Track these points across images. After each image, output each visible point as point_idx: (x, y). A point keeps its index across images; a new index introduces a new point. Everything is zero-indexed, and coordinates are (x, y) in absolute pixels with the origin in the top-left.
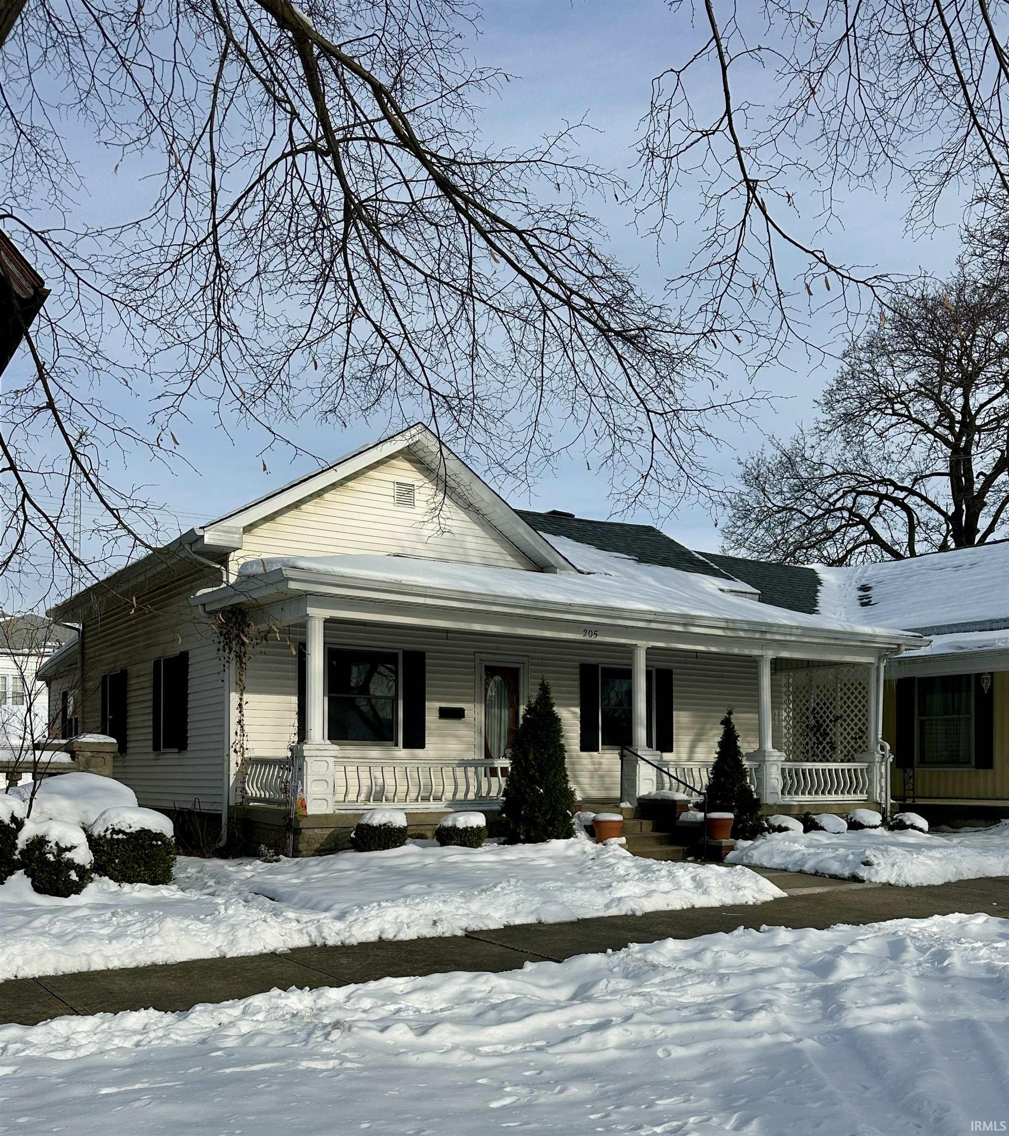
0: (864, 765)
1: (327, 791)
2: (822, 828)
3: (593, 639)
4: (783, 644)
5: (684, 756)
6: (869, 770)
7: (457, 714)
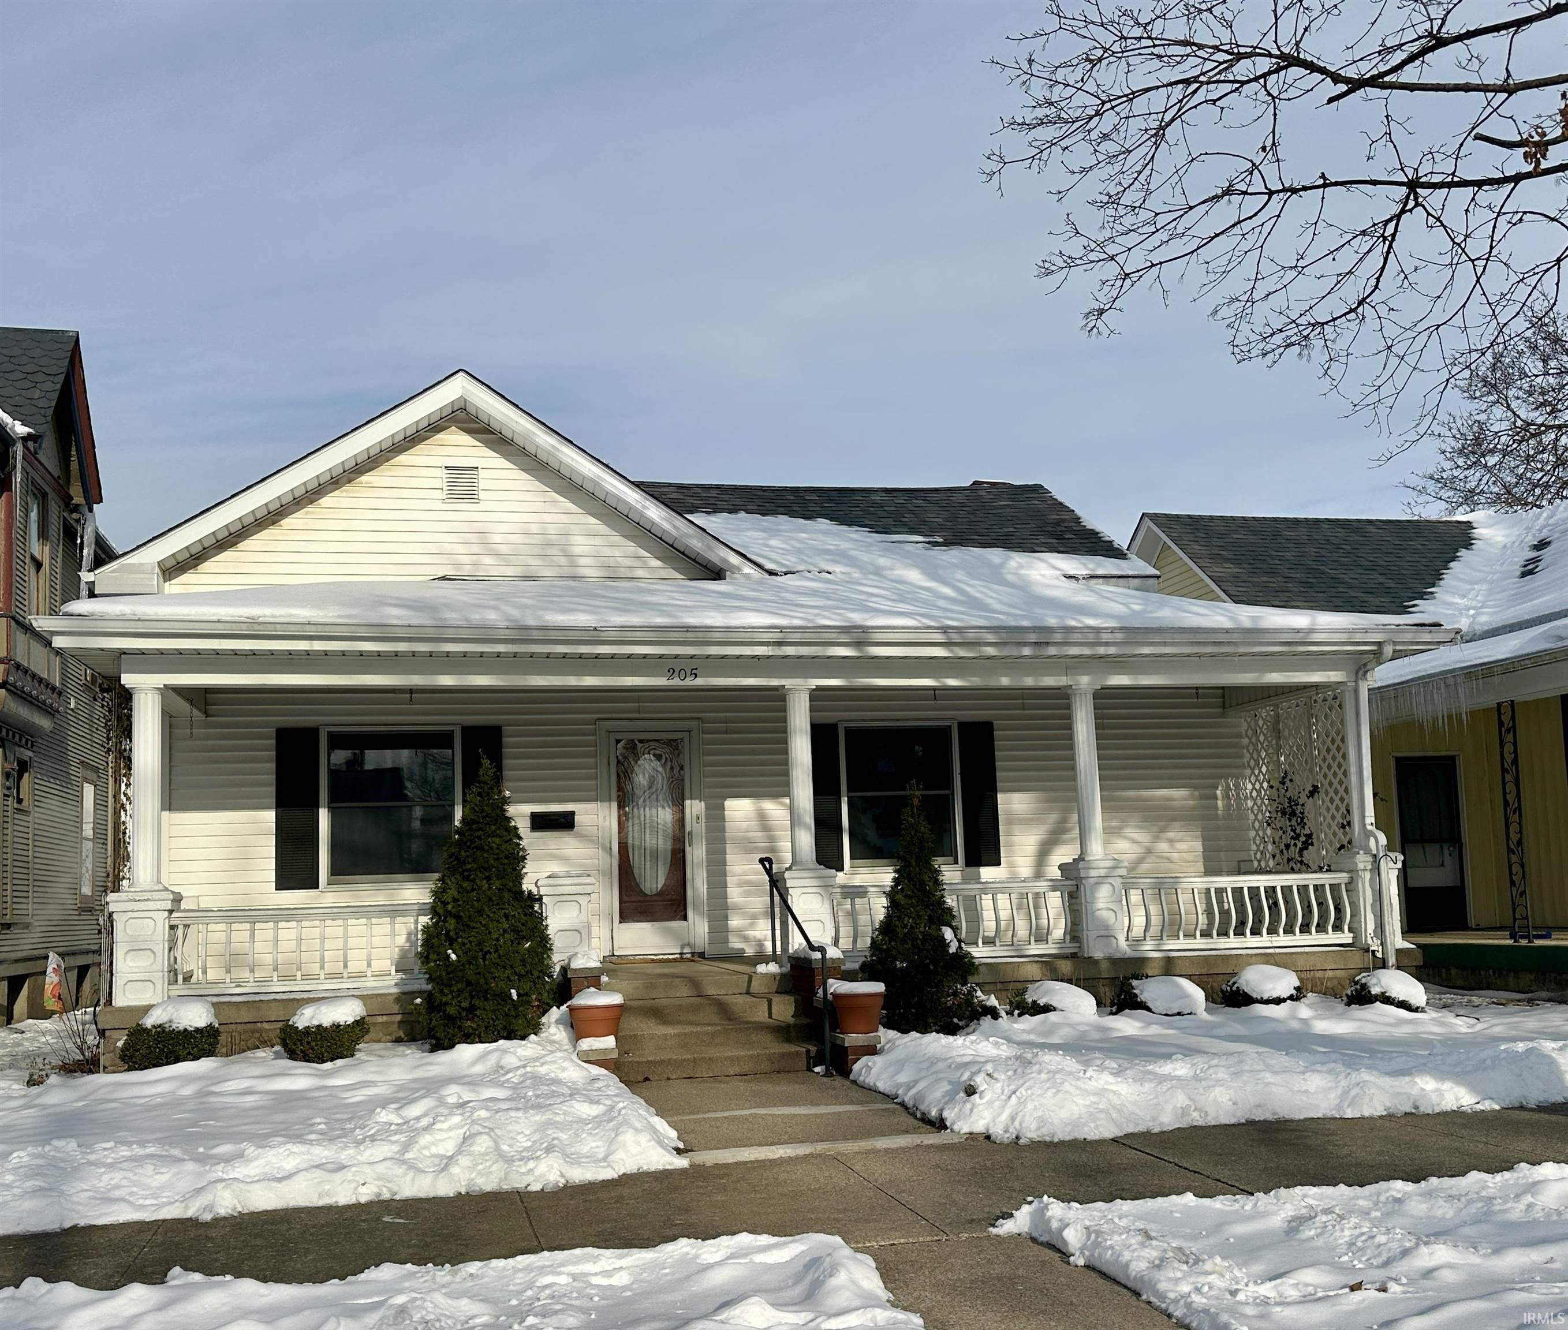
0: (1341, 878)
1: (155, 967)
2: (1143, 1006)
3: (690, 682)
4: (1118, 663)
5: (1025, 870)
6: (1351, 885)
7: (564, 823)
